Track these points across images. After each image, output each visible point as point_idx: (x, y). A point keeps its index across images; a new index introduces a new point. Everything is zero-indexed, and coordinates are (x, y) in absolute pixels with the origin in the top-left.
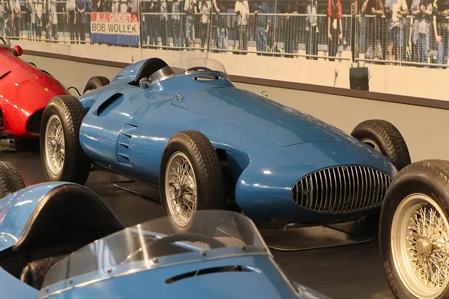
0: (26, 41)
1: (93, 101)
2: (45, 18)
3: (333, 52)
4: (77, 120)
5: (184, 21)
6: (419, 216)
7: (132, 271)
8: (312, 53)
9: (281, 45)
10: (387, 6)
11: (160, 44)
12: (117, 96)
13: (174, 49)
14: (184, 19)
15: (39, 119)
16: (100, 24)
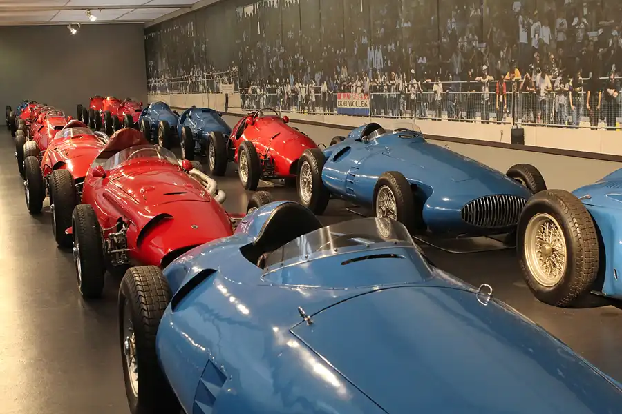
0: (294, 114)
1: (331, 153)
2: (307, 97)
3: (500, 118)
4: (320, 166)
5: (399, 99)
6: (544, 229)
7: (324, 256)
8: (486, 119)
9: (464, 114)
10: (537, 85)
11: (383, 115)
12: (347, 149)
13: (392, 118)
14: (399, 96)
15: (296, 166)
16: (344, 101)
